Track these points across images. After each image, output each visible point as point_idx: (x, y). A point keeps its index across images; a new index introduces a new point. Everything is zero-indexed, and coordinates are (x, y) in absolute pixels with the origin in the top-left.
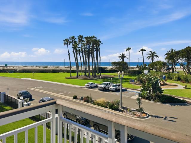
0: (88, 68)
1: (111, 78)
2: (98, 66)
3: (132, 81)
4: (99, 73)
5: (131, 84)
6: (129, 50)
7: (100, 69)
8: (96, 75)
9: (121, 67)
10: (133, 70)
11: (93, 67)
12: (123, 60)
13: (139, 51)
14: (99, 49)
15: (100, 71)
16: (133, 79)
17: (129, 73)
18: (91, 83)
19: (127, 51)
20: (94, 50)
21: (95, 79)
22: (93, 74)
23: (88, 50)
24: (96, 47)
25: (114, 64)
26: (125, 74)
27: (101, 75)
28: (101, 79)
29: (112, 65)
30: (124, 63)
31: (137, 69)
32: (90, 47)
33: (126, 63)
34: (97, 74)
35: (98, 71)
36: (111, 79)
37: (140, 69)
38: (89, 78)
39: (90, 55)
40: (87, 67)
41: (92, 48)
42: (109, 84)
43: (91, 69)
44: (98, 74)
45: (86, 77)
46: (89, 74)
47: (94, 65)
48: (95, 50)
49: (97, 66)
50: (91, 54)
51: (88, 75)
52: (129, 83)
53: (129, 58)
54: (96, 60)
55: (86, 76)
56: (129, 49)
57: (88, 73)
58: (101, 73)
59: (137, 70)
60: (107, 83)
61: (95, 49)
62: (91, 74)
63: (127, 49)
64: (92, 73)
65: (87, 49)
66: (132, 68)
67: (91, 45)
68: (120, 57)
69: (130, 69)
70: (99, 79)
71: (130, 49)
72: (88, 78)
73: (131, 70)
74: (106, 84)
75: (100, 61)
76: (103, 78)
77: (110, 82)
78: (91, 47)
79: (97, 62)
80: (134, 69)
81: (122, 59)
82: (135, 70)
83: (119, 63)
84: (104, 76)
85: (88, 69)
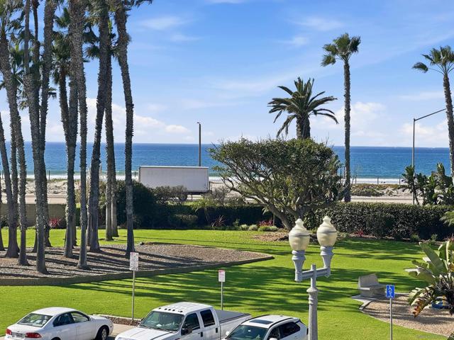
0: (31, 187)
1: (216, 267)
2: (112, 172)
3: (379, 296)
4: (123, 233)
5: (374, 313)
6: (345, 58)
7: (130, 198)
8: (95, 248)
9: (288, 180)
10: (380, 207)
11: (71, 182)
12: (304, 129)
13: (422, 67)
14: (124, 39)
15: (130, 211)
16: (380, 275)
17: (351, 229)
18: (55, 312)
19: (329, 61)
20: (86, 46)
21: (89, 279)
22: (71, 240)
23: (38, 44)
24: (96, 30)
25: (239, 155)
26: (339, 244)
27: (137, 245)
28: (139, 274)
29: (217, 171)
30: (310, 153)
31: (406, 199)
32: (48, 28)
33: (326, 153)
34: (102, 233)
35: (111, 215)
36: (222, 277)
37: (431, 198)
38: (42, 269)
39: (52, 84)
40: (24, 181)
41: (64, 31)
42: (208, 317)
43: (57, 198)
44: (110, 238)
45: (15, 261)
46: (42, 241)
47: (83, 165)
48: (93, 52)
49: (103, 178)
50: (60, 80)
51: (30, 244)
52: (357, 309)
53: (347, 119)
54: (99, 128)
55: (16, 251)
56: (347, 46)
57: (31, 233)
58: (136, 232)
59: (407, 207)
60: (186, 308)
61: (90, 37)
62: (58, 238)
63: (328, 48)
64: (63, 233)
65: (26, 35)
66: (368, 194)
67: (59, 13)
68: (278, 105)
69: (355, 200)
70: (120, 278)
71: (355, 45)
72: (33, 271)
73: (364, 207)
74: (178, 318)
75: (129, 133)
76: (154, 270)
77: (214, 300)
78: (62, 24)
79: (104, 140)
80: (386, 200)
81: (294, 122)
82: (395, 210)
83: (271, 154)
84: (156, 250)
85: (31, 199)
